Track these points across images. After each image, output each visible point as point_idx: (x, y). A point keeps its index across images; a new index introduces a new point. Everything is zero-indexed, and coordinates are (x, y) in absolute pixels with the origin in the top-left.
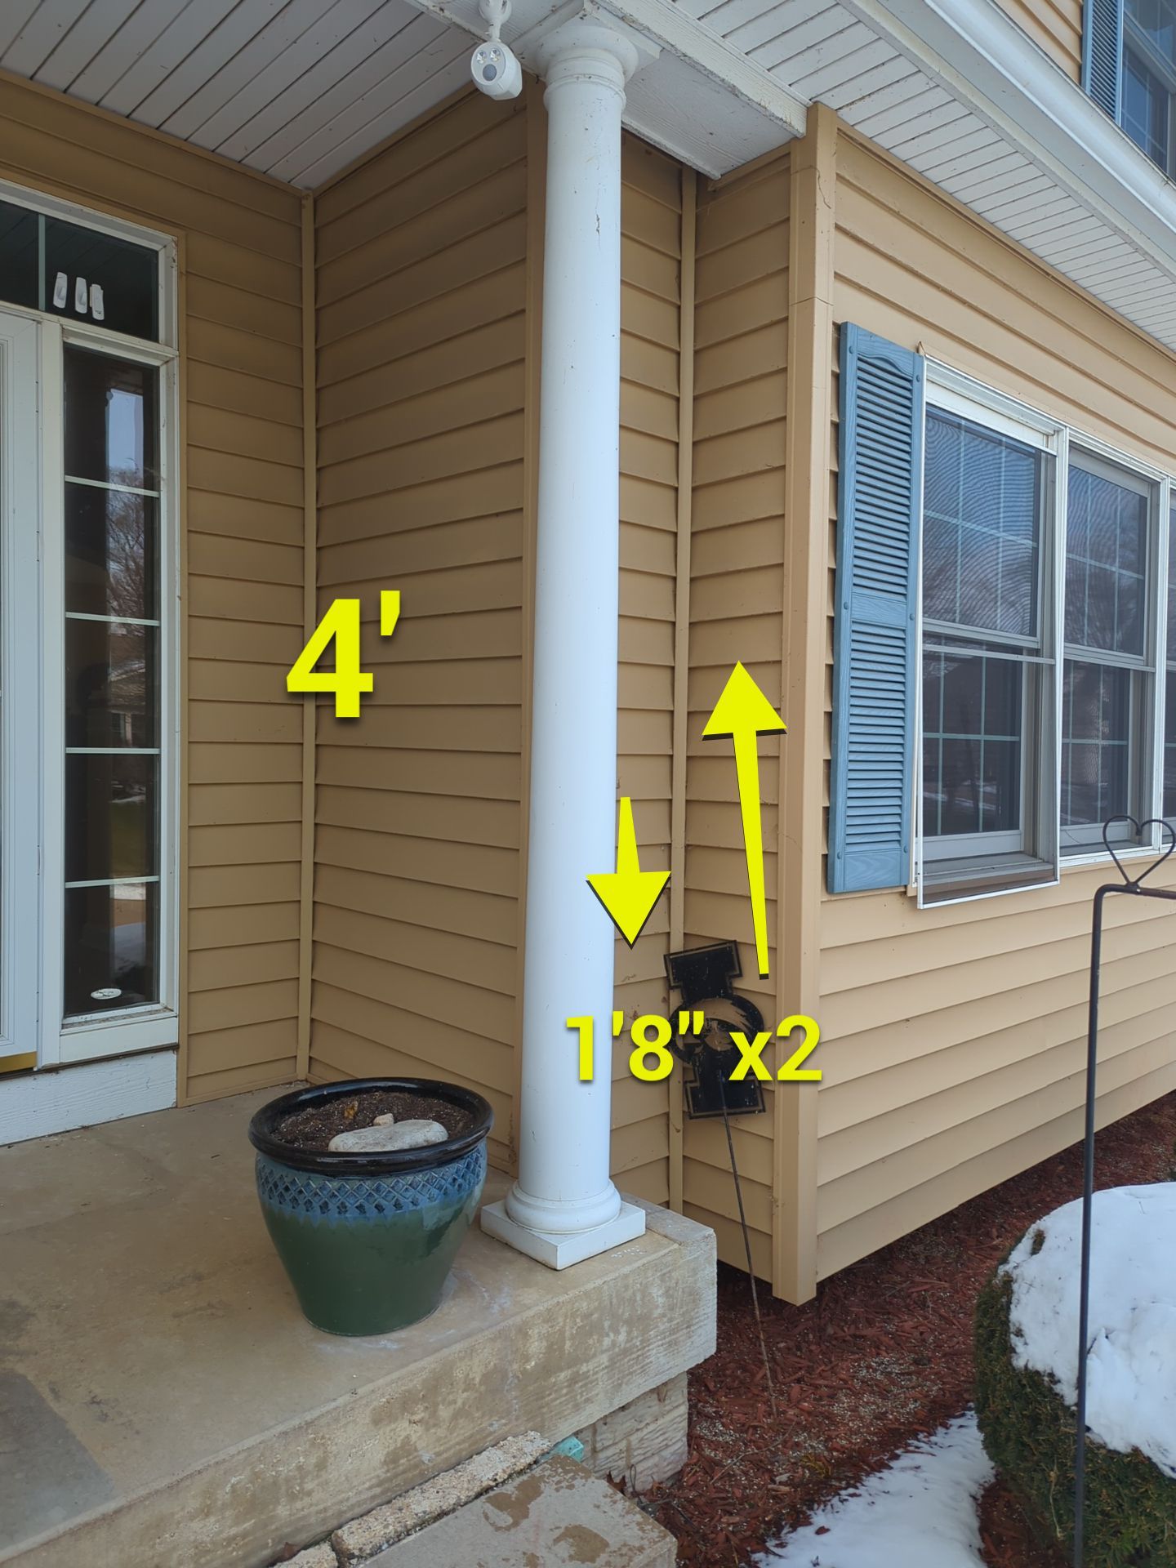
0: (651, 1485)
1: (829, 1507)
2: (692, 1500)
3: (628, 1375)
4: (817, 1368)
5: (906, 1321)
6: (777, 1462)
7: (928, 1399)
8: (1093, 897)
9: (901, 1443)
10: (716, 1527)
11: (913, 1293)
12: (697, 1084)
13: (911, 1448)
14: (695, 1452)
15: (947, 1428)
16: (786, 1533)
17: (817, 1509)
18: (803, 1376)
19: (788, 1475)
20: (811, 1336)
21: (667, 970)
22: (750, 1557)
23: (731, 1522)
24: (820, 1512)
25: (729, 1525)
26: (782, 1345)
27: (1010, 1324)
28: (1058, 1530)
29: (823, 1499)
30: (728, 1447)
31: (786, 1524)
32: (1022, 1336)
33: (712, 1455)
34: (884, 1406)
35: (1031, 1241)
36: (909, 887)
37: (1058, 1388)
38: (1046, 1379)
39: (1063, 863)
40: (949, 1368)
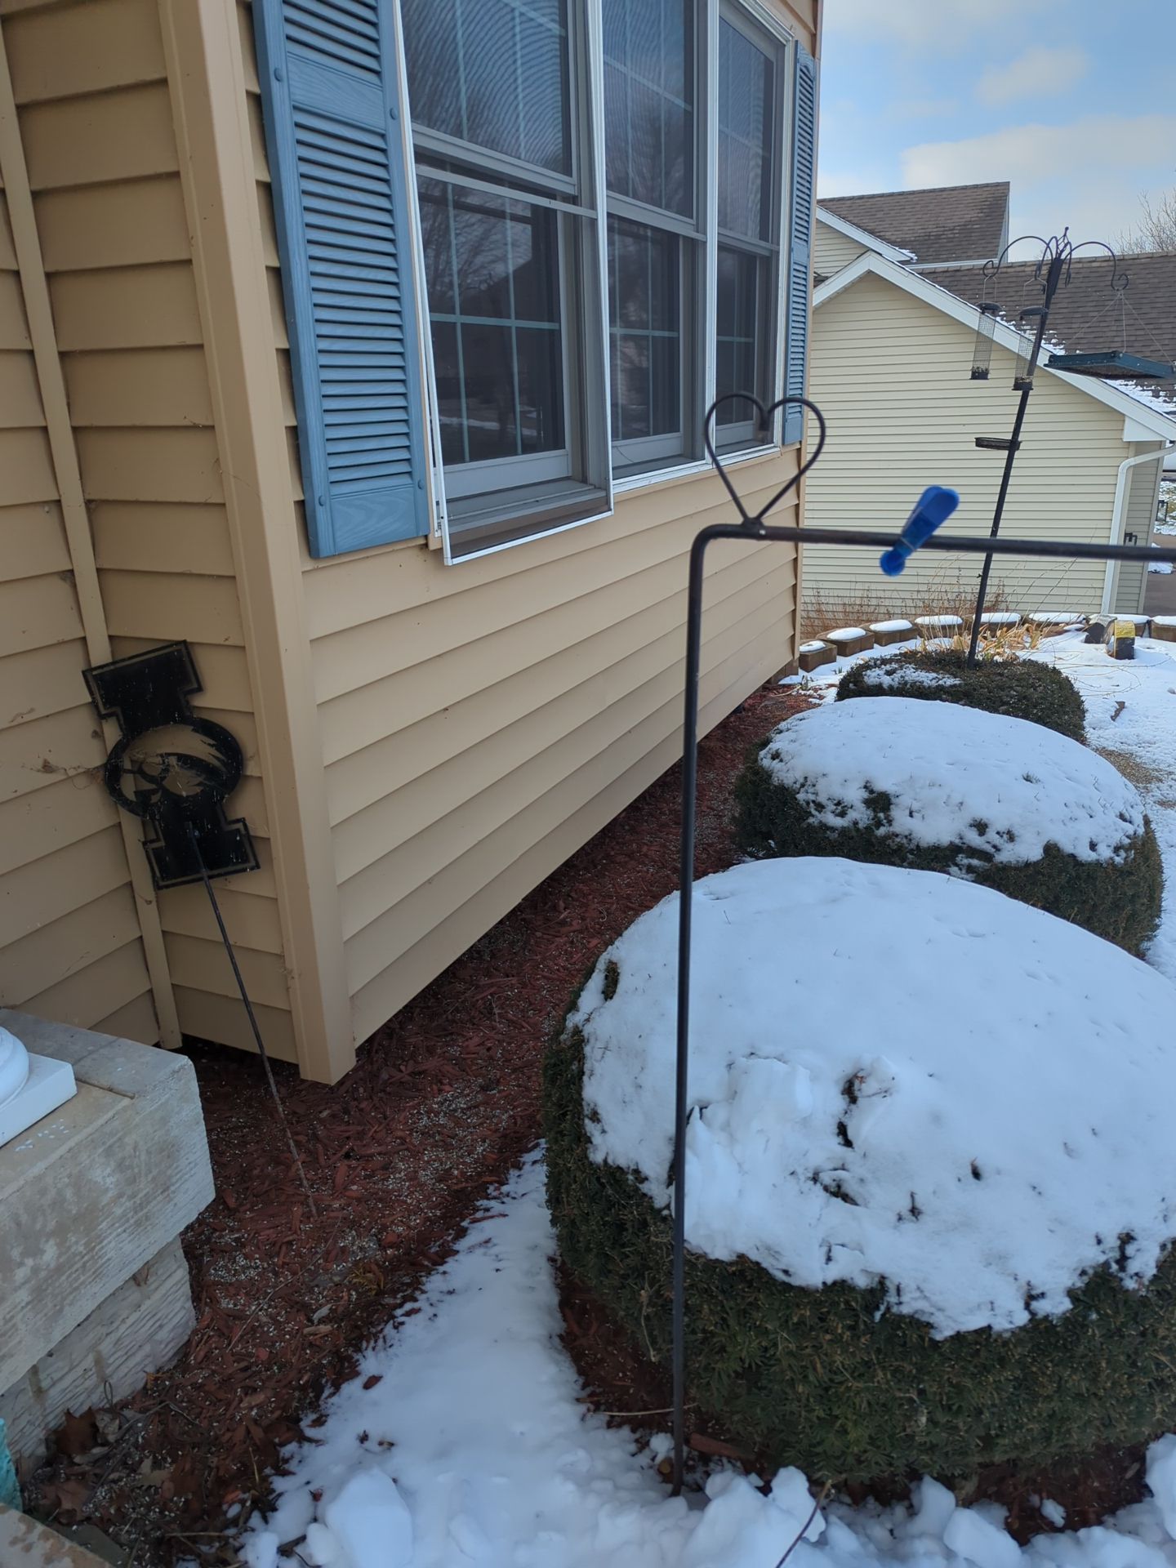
0: (144, 1381)
1: (381, 1341)
2: (202, 1386)
3: (71, 1293)
4: (370, 1130)
5: (471, 1038)
6: (317, 1286)
7: (498, 1135)
8: (689, 547)
9: (467, 1209)
10: (233, 1418)
11: (478, 1001)
12: (162, 843)
13: (479, 1215)
14: (207, 1309)
15: (520, 1169)
16: (326, 1398)
17: (366, 1349)
18: (352, 1149)
19: (329, 1306)
20: (361, 1090)
21: (91, 693)
22: (278, 1453)
23: (253, 1404)
24: (369, 1353)
25: (251, 1409)
26: (325, 1114)
27: (584, 1103)
28: (652, 1353)
29: (374, 1330)
30: (253, 1285)
31: (326, 1382)
32: (599, 1121)
33: (231, 1306)
34: (448, 1158)
35: (602, 976)
36: (430, 537)
37: (645, 1188)
38: (631, 1177)
39: (618, 487)
40: (519, 1086)
